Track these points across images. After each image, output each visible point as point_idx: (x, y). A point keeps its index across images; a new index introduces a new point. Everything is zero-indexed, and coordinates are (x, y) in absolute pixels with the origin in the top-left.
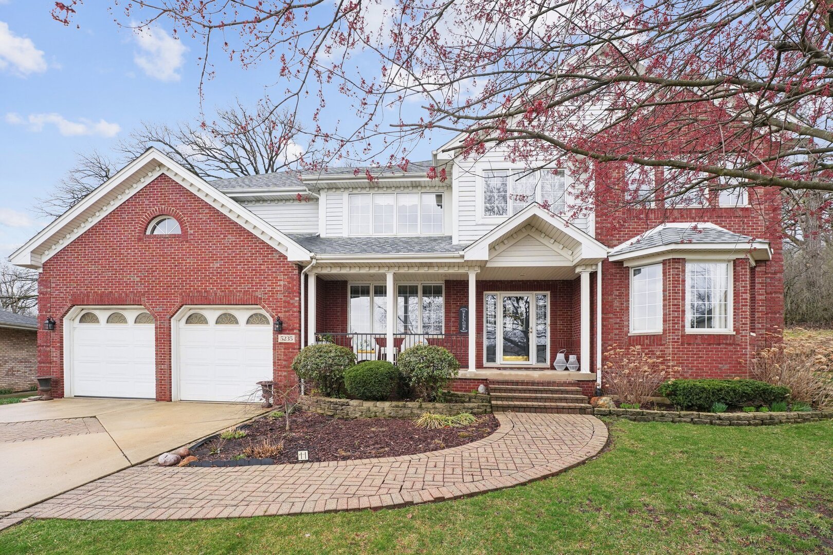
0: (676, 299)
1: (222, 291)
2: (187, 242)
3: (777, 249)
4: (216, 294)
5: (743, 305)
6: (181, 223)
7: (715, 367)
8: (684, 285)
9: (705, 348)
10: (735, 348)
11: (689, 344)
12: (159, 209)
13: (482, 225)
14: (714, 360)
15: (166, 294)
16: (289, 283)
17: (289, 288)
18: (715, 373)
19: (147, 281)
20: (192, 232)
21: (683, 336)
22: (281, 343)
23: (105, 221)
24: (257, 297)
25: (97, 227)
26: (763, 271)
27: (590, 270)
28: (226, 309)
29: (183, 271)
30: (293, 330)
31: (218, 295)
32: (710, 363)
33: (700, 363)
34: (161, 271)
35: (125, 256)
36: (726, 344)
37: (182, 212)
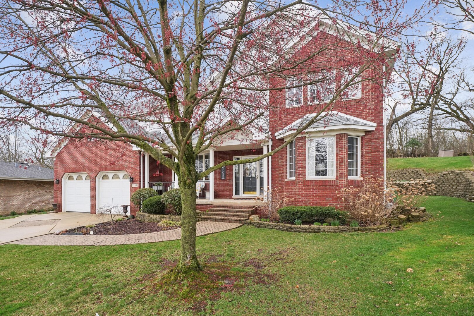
0: (300, 160)
3: (379, 123)
5: (340, 162)
7: (323, 199)
8: (305, 152)
9: (317, 188)
10: (335, 188)
11: (308, 186)
14: (323, 195)
18: (323, 202)
19: (88, 162)
21: (304, 181)
22: (133, 188)
24: (124, 167)
26: (369, 138)
27: (266, 145)
28: (116, 172)
30: (137, 181)
32: (321, 197)
33: (314, 197)
36: (330, 186)
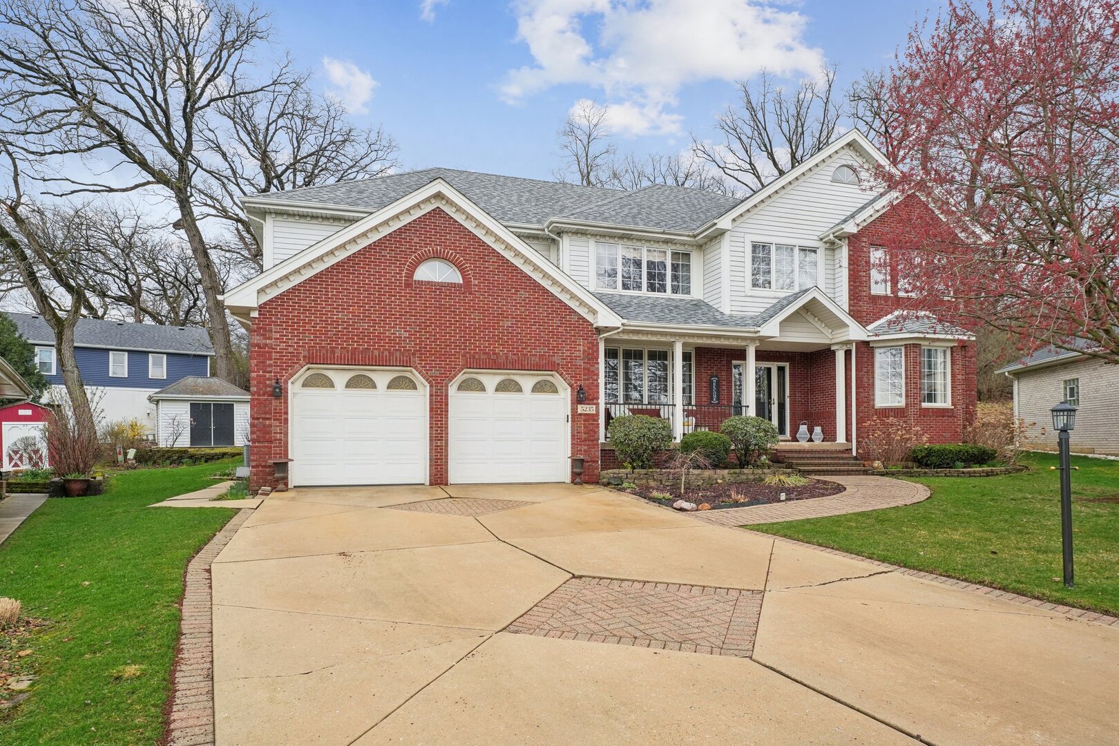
1: (515, 354)
2: (470, 293)
4: (507, 357)
6: (462, 271)
8: (920, 366)
9: (934, 420)
10: (953, 419)
11: (924, 416)
12: (433, 250)
13: (752, 296)
14: (941, 430)
15: (443, 355)
16: (589, 348)
17: (589, 354)
19: (418, 338)
20: (477, 282)
21: (920, 409)
22: (580, 414)
23: (357, 257)
24: (555, 362)
25: (345, 263)
27: (845, 348)
28: (508, 374)
29: (466, 328)
30: (592, 400)
31: (510, 358)
33: (931, 432)
34: (438, 326)
35: (388, 305)
36: (947, 416)
37: (463, 257)
